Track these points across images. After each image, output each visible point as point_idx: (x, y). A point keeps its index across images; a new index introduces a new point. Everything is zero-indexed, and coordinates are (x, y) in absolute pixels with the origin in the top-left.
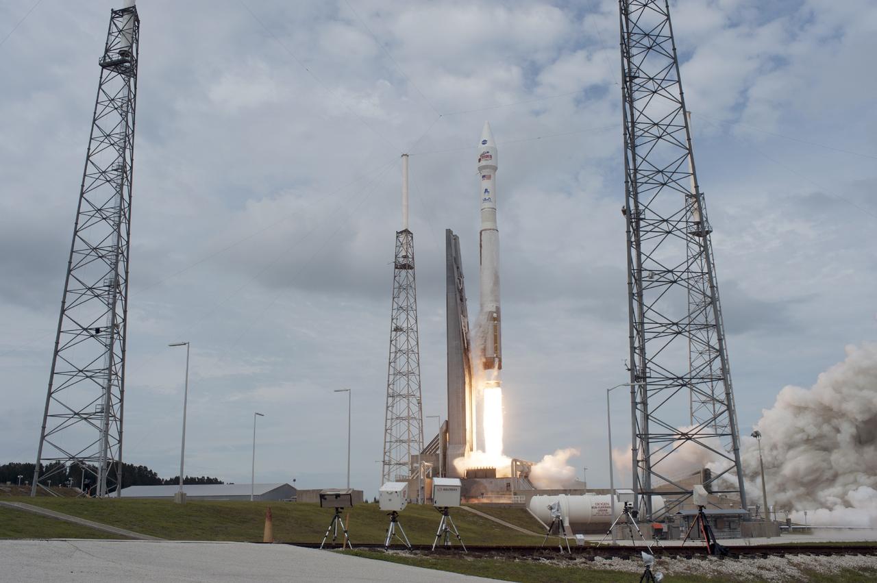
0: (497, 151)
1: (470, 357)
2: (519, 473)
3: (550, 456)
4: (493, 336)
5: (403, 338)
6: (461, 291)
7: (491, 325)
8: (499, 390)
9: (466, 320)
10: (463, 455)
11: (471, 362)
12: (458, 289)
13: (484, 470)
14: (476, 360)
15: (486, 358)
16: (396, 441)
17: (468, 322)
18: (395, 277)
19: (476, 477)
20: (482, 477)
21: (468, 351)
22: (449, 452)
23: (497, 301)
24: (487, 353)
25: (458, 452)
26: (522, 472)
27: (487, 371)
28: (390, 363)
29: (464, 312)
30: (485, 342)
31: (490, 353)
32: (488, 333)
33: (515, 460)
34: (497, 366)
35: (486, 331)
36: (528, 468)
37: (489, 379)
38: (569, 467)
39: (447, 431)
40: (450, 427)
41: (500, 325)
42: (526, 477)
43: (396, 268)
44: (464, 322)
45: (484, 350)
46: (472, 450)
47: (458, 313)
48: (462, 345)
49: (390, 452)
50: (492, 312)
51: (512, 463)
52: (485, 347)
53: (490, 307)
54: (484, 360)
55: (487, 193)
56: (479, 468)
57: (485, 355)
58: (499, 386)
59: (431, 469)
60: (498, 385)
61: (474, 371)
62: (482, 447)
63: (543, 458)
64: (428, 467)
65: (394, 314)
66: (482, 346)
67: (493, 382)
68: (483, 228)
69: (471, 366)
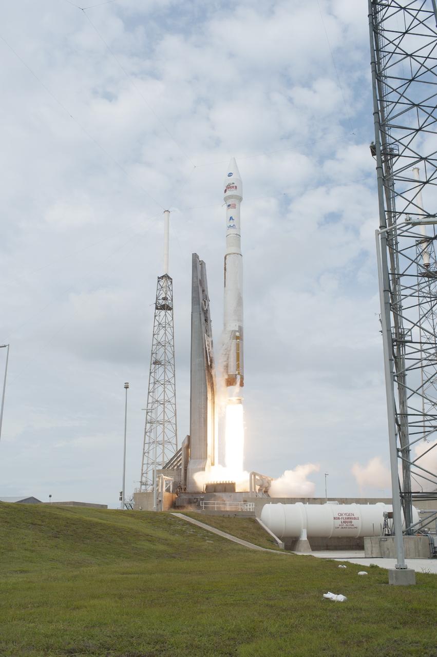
0: (241, 182)
1: (213, 373)
2: (258, 487)
3: (291, 471)
4: (235, 354)
5: (161, 370)
6: (206, 312)
7: (233, 343)
8: (241, 406)
9: (210, 339)
10: (203, 469)
11: (214, 379)
12: (203, 309)
13: (223, 484)
14: (220, 378)
15: (229, 375)
16: (153, 463)
17: (212, 341)
18: (155, 316)
19: (215, 491)
20: (220, 492)
21: (211, 367)
22: (190, 467)
23: (240, 320)
24: (229, 371)
25: (199, 467)
26: (261, 486)
27: (229, 387)
28: (149, 393)
29: (208, 331)
30: (228, 359)
31: (232, 370)
32: (230, 350)
33: (254, 474)
34: (238, 383)
35: (229, 349)
36: (268, 482)
37: (231, 396)
38: (308, 483)
39: (188, 446)
40: (192, 440)
41: (243, 343)
42: (266, 492)
43: (157, 308)
44: (208, 341)
45: (227, 367)
46: (213, 464)
47: (201, 332)
48: (206, 362)
49: (147, 473)
50: (235, 331)
51: (251, 477)
52: (227, 364)
53: (233, 326)
54: (226, 377)
55: (232, 220)
56: (219, 482)
57: (227, 372)
58: (241, 403)
59: (171, 483)
60: (240, 401)
61: (216, 387)
62: (222, 462)
63: (283, 473)
64: (169, 481)
65: (154, 349)
66: (225, 363)
67: (234, 399)
68: (228, 253)
69: (214, 384)
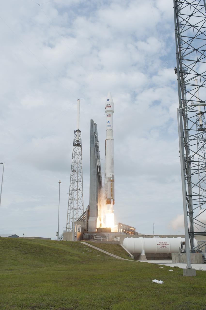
0: (114, 104)
5: (76, 174)
11: (101, 179)
13: (105, 228)
16: (72, 219)
18: (73, 149)
19: (101, 232)
20: (104, 232)
21: (99, 173)
22: (90, 220)
23: (113, 172)
24: (108, 197)
26: (123, 229)
27: (108, 205)
28: (70, 185)
33: (120, 224)
34: (112, 203)
36: (126, 228)
39: (89, 211)
40: (91, 208)
41: (114, 183)
42: (125, 232)
43: (74, 146)
44: (98, 161)
47: (95, 157)
48: (97, 171)
49: (69, 223)
50: (110, 177)
51: (118, 225)
52: (107, 193)
53: (110, 175)
54: (106, 200)
55: (109, 123)
56: (103, 227)
58: (113, 212)
59: (81, 228)
65: (72, 165)
68: (107, 139)
